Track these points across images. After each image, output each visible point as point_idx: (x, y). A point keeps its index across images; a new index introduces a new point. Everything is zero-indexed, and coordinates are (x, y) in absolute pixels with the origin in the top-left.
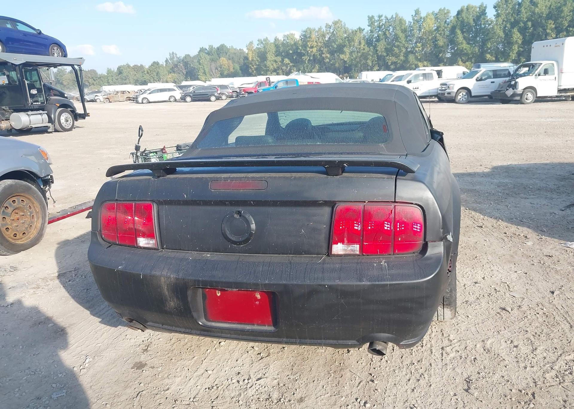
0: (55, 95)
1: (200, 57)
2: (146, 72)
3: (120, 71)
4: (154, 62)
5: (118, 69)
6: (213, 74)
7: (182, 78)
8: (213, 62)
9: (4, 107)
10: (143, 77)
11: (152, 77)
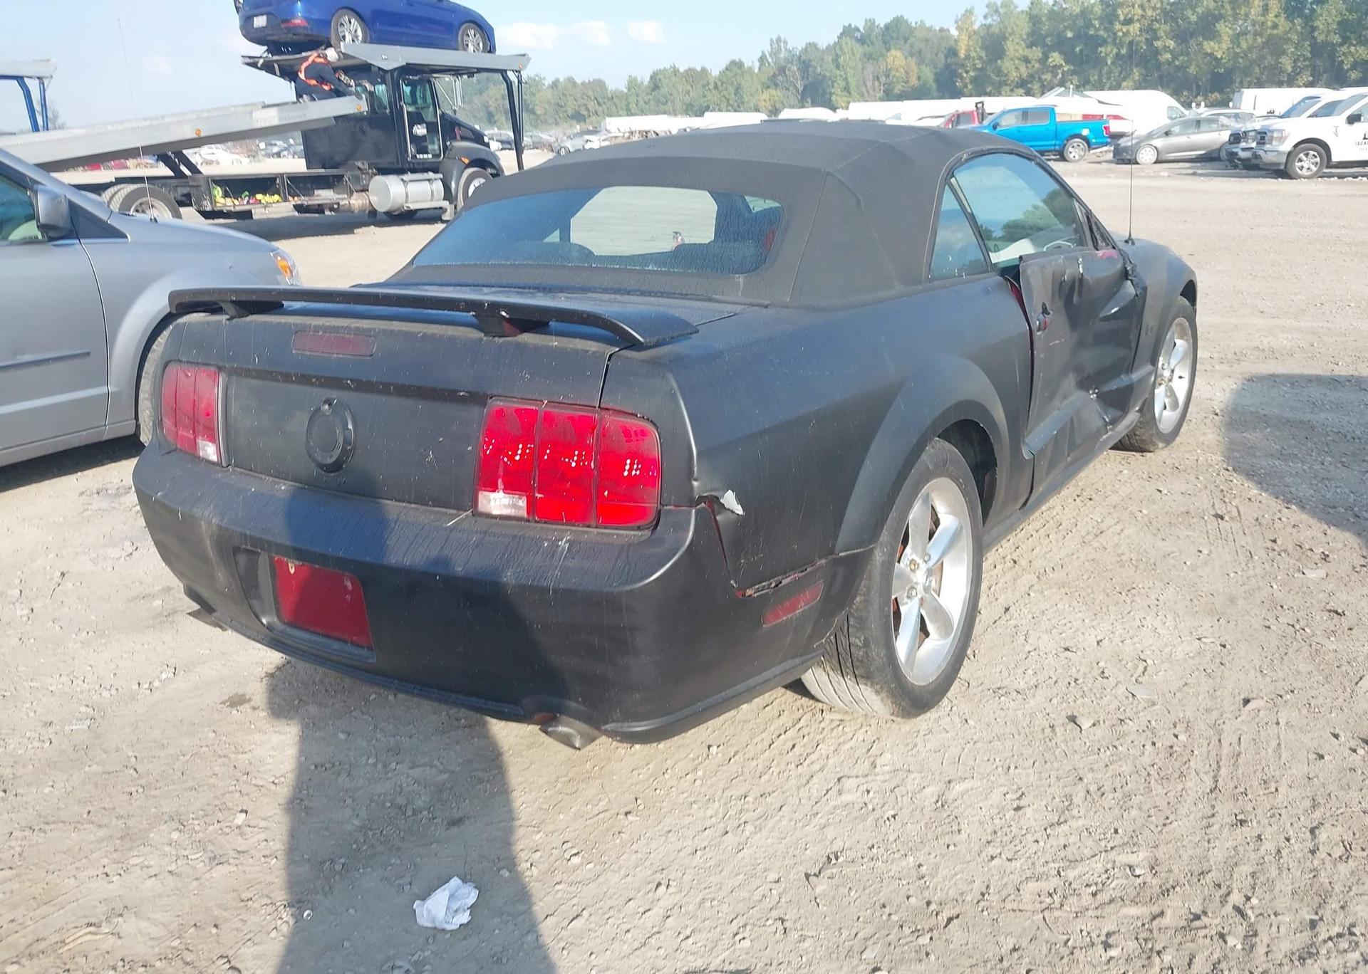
0: (463, 138)
1: (841, 49)
2: (711, 87)
3: (656, 82)
4: (733, 62)
5: (651, 77)
6: (868, 92)
7: (793, 100)
8: (871, 61)
9: (359, 164)
10: (704, 96)
11: (725, 97)
